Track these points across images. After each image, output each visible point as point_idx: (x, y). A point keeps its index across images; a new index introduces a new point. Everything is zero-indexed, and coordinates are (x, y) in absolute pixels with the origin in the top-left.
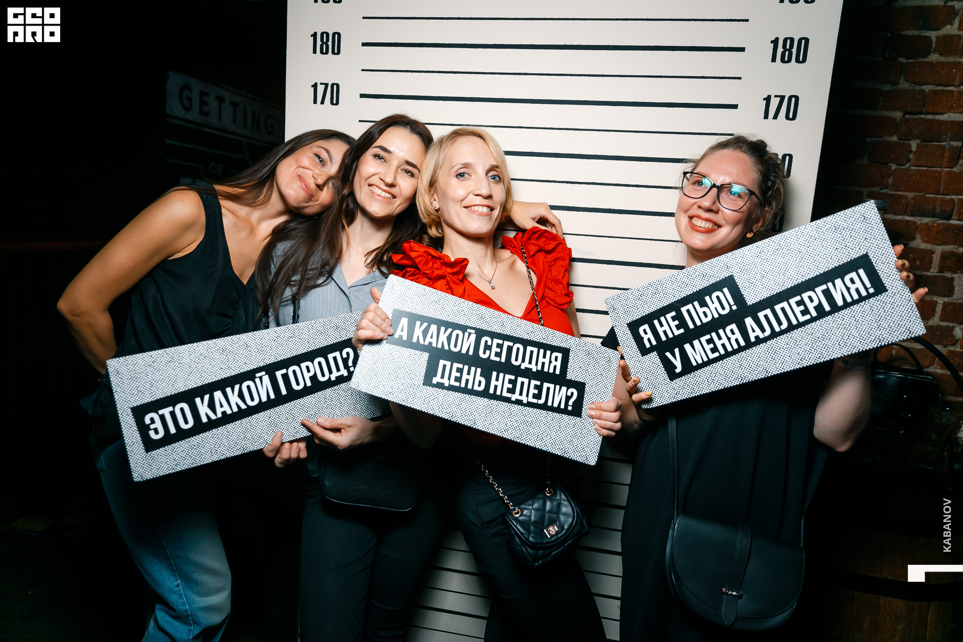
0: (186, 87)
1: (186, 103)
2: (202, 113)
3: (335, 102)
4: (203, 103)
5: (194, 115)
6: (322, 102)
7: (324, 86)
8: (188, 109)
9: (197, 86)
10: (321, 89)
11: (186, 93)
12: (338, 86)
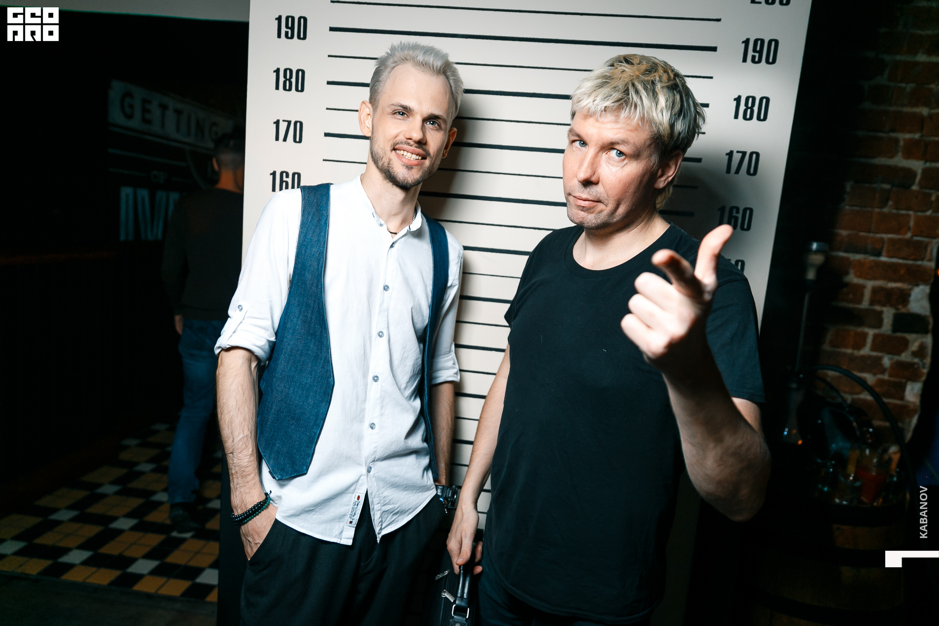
0: (128, 95)
1: (128, 111)
2: (146, 121)
3: (299, 139)
4: (145, 111)
5: (135, 123)
6: (285, 140)
7: (287, 123)
8: (129, 117)
9: (139, 93)
10: (283, 126)
11: (128, 101)
12: (301, 124)
